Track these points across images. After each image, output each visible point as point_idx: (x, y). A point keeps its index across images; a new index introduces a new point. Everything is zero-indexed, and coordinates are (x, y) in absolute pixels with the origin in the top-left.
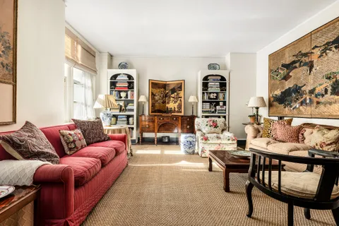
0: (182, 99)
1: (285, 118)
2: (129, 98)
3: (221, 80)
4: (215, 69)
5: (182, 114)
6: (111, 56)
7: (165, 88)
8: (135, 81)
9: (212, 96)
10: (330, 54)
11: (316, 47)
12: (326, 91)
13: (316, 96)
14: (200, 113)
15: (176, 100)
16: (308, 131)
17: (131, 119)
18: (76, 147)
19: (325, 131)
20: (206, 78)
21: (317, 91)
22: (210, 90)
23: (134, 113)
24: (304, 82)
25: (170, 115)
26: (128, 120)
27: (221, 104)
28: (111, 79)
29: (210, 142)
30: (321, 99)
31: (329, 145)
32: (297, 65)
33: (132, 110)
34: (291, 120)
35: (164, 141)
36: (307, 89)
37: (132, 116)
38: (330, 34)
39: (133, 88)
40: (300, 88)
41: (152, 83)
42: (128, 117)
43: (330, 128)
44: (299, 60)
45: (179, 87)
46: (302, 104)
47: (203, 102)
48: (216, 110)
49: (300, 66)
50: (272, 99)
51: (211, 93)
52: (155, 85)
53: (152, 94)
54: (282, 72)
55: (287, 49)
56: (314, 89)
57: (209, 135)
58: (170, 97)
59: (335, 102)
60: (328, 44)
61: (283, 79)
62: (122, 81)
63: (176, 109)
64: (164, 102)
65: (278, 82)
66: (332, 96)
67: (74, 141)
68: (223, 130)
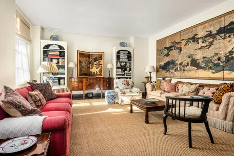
0: (103, 66)
1: (166, 79)
2: (60, 64)
3: (128, 54)
4: (124, 46)
5: (103, 76)
6: (43, 29)
7: (89, 58)
8: (66, 51)
9: (122, 64)
10: (190, 44)
11: (183, 40)
12: (188, 64)
13: (183, 66)
14: (114, 76)
15: (97, 66)
16: (180, 86)
17: (62, 81)
18: (42, 104)
19: (190, 85)
20: (118, 52)
21: (183, 64)
22: (121, 60)
23: (65, 76)
24: (177, 58)
25: (94, 77)
26: (59, 82)
27: (128, 69)
28: (44, 48)
29: (127, 95)
30: (186, 68)
31: (192, 92)
32: (173, 48)
33: (64, 74)
34: (171, 80)
35: (89, 96)
36: (178, 62)
37: (64, 78)
38: (190, 34)
39: (64, 56)
40: (175, 61)
41: (80, 53)
42: (59, 79)
43: (191, 84)
44: (174, 46)
45: (100, 57)
46: (175, 70)
47: (117, 68)
48: (124, 74)
49: (175, 49)
50: (159, 67)
51: (122, 62)
52: (81, 54)
53: (80, 61)
54: (165, 52)
55: (168, 39)
56: (182, 63)
57: (125, 90)
58: (93, 64)
59: (192, 70)
60: (189, 39)
61: (165, 56)
62: (54, 51)
63: (98, 73)
64: (89, 68)
65: (162, 57)
66: (191, 67)
67: (40, 100)
68: (132, 87)
